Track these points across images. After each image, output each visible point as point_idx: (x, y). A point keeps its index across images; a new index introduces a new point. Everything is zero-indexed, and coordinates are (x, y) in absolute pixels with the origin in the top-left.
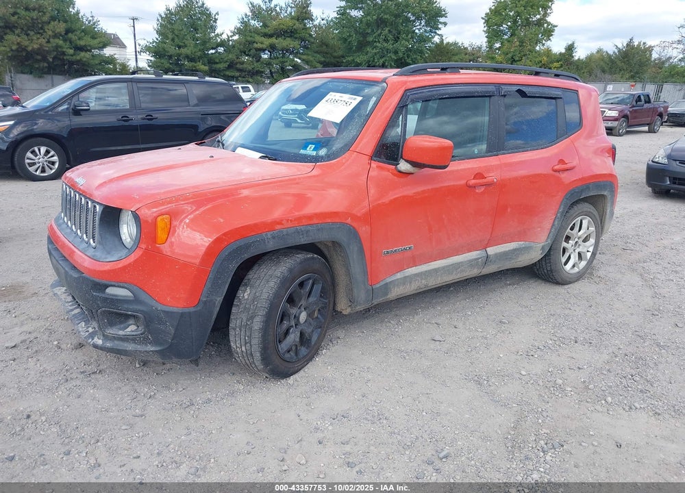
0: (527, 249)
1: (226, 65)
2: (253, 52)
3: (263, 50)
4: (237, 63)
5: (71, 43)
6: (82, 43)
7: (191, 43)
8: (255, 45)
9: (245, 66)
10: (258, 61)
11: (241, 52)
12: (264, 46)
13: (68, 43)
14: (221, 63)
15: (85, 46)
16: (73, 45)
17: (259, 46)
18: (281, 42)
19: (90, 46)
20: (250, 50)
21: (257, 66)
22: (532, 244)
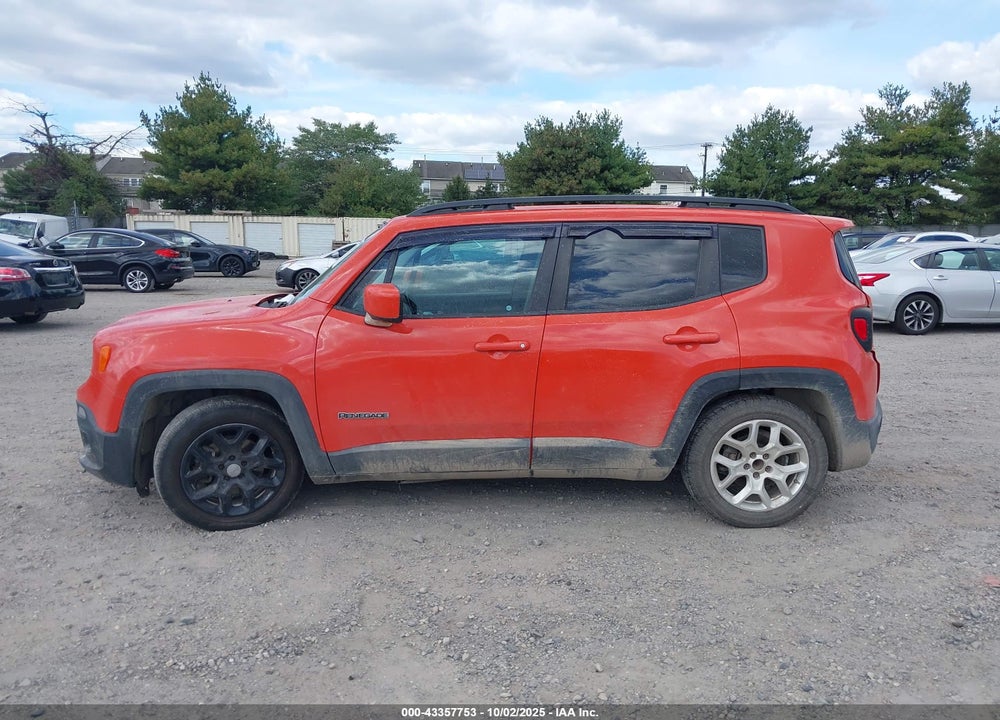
0: (622, 452)
1: (813, 201)
2: (859, 178)
3: (877, 176)
4: (831, 197)
5: (606, 183)
6: (619, 182)
7: (763, 171)
8: (863, 170)
9: (843, 200)
10: (865, 193)
11: (840, 181)
12: (878, 170)
13: (602, 183)
14: (806, 197)
15: (622, 185)
16: (609, 184)
17: (870, 170)
18: (908, 163)
19: (627, 185)
20: (855, 177)
21: (864, 200)
22: (630, 446)
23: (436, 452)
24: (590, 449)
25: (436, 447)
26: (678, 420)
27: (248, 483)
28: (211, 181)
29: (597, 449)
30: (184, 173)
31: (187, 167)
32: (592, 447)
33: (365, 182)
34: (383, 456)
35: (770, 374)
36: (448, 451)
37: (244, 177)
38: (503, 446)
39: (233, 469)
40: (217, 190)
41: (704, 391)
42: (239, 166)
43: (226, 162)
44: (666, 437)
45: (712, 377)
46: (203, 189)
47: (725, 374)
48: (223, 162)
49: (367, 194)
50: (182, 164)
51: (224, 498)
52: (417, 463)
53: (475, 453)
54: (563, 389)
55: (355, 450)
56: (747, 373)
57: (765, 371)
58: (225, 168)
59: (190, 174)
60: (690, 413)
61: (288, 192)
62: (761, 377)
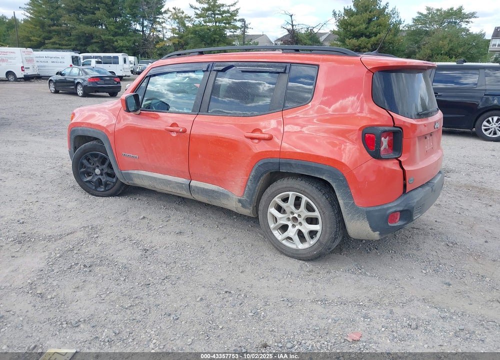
0: (226, 196)
22: (230, 194)
23: (155, 179)
24: (213, 191)
25: (156, 176)
26: (249, 184)
27: (104, 178)
28: (360, 44)
29: (217, 192)
30: (347, 40)
31: (350, 37)
32: (214, 191)
33: (446, 42)
34: (139, 176)
35: (295, 164)
36: (160, 179)
37: (377, 41)
38: (179, 181)
39: (97, 171)
40: (363, 48)
41: (261, 169)
42: (376, 36)
43: (370, 33)
44: (244, 192)
45: (266, 161)
46: (356, 48)
47: (272, 160)
48: (368, 34)
49: (447, 48)
50: (348, 36)
51: (95, 182)
52: (150, 183)
53: (168, 182)
54: (200, 156)
55: (130, 171)
56: (283, 161)
57: (292, 162)
58: (369, 37)
59: (350, 41)
60: (255, 180)
61: (402, 48)
62: (290, 165)
